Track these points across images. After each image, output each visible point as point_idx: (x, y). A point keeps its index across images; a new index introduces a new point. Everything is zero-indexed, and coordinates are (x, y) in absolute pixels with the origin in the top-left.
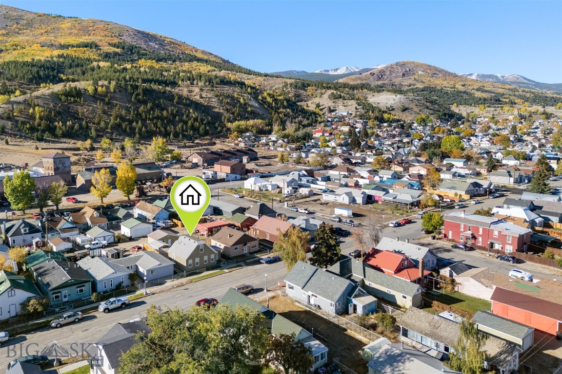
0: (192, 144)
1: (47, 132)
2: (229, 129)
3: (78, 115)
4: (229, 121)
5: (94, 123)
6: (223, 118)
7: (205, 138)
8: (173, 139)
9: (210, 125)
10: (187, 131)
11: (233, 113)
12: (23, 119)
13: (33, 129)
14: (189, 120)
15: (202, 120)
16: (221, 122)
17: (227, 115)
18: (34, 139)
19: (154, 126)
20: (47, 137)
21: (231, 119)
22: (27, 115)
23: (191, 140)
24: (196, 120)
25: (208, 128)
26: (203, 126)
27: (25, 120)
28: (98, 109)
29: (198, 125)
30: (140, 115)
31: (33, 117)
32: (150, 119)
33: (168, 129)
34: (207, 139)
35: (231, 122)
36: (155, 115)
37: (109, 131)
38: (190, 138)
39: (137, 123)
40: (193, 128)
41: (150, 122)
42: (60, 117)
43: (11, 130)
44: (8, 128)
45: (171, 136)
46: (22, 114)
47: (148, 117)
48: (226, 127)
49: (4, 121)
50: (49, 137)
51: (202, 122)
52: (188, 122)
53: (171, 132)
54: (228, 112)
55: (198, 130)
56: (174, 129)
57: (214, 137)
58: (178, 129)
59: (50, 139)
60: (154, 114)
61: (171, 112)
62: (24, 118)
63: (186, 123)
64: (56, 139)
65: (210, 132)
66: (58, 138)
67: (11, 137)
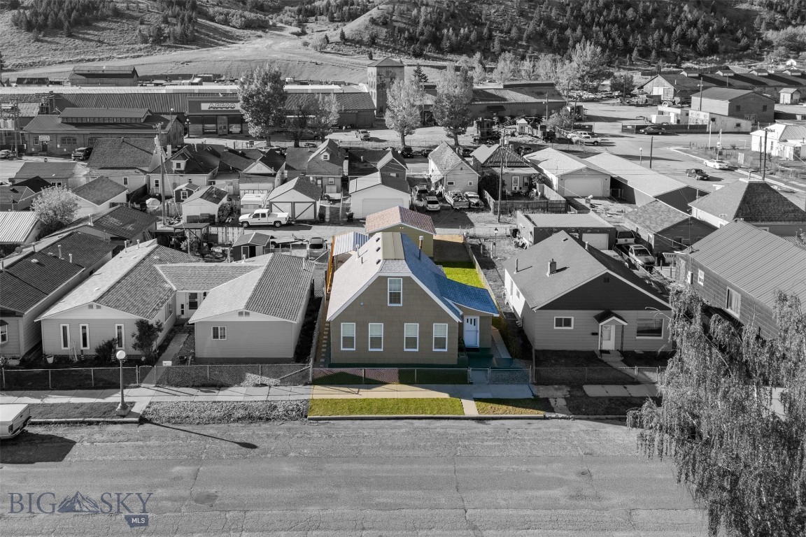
0: (675, 70)
1: (430, 44)
2: (768, 44)
3: (480, 18)
4: (772, 26)
5: (501, 32)
6: (757, 20)
7: (708, 58)
8: (638, 60)
9: (724, 35)
10: (670, 46)
11: (784, 12)
12: (403, 25)
13: (412, 39)
14: (677, 24)
15: (706, 26)
16: (752, 29)
17: (766, 15)
18: (409, 54)
19: (605, 36)
20: (429, 52)
21: (777, 22)
22: (410, 19)
23: (675, 61)
24: (693, 24)
25: (716, 39)
26: (706, 36)
27: (405, 25)
28: (513, 8)
29: (695, 34)
30: (583, 16)
31: (415, 22)
32: (599, 24)
33: (631, 40)
34: (711, 62)
35: (777, 29)
36: (611, 17)
37: (524, 43)
38: (674, 58)
39: (574, 30)
40: (684, 40)
41: (598, 28)
42: (453, 22)
43: (384, 40)
44: (381, 37)
45: (635, 54)
46: (403, 17)
47: (596, 20)
48: (760, 38)
49: (378, 28)
50: (431, 52)
51: (706, 29)
52: (674, 29)
53: (635, 45)
54: (771, 9)
55: (695, 44)
56: (643, 42)
57: (729, 58)
58: (651, 41)
59: (432, 54)
60: (608, 15)
61: (644, 11)
62: (405, 23)
63: (670, 30)
64: (440, 56)
65: (722, 48)
66: (443, 54)
67: (381, 50)
